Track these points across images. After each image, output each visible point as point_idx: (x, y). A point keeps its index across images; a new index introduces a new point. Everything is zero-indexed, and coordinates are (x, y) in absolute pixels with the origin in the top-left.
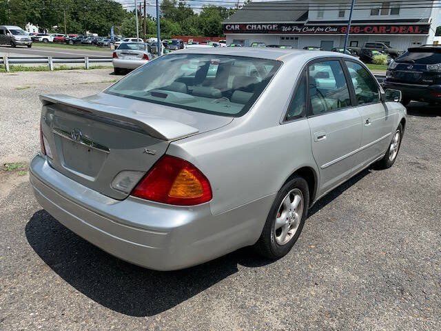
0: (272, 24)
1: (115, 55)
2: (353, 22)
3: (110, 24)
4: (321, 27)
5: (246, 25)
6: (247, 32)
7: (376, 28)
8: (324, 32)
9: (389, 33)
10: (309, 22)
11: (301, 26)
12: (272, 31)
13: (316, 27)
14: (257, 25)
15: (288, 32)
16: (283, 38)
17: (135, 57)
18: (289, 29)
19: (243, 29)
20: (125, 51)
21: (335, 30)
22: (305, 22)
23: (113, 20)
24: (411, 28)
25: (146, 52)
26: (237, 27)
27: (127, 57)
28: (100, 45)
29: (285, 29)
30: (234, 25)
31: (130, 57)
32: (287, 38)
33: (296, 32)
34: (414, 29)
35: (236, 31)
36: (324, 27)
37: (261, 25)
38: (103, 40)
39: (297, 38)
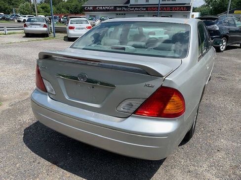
0: (111, 6)
1: (25, 26)
2: (161, 5)
3: (11, 7)
4: (137, 8)
5: (96, 7)
6: (97, 11)
7: (165, 8)
8: (139, 11)
9: (171, 11)
10: (131, 5)
11: (126, 7)
12: (111, 10)
13: (135, 8)
14: (103, 7)
15: (120, 11)
16: (117, 14)
17: (38, 26)
18: (120, 9)
19: (95, 9)
20: (32, 23)
21: (145, 9)
22: (128, 5)
23: (13, 4)
24: (182, 8)
25: (45, 23)
26: (91, 8)
27: (33, 26)
28: (8, 20)
29: (118, 9)
30: (90, 7)
31: (35, 26)
32: (120, 14)
33: (124, 10)
34: (184, 9)
35: (91, 11)
36: (139, 8)
37: (105, 6)
38: (9, 16)
39: (125, 14)
